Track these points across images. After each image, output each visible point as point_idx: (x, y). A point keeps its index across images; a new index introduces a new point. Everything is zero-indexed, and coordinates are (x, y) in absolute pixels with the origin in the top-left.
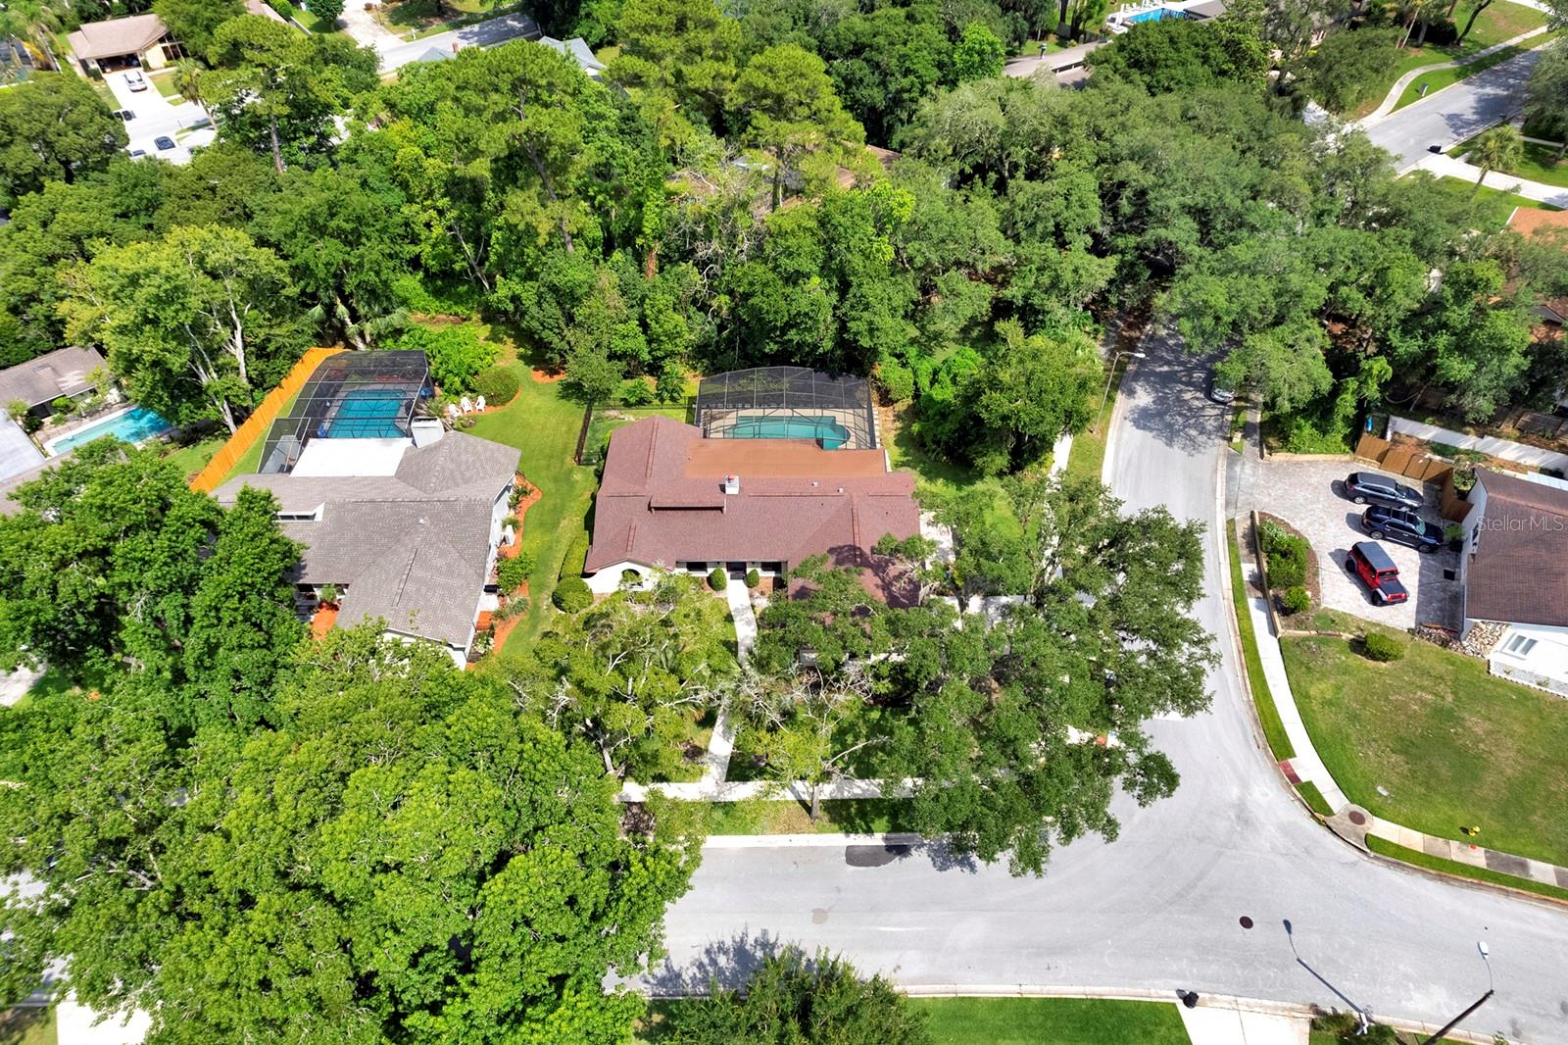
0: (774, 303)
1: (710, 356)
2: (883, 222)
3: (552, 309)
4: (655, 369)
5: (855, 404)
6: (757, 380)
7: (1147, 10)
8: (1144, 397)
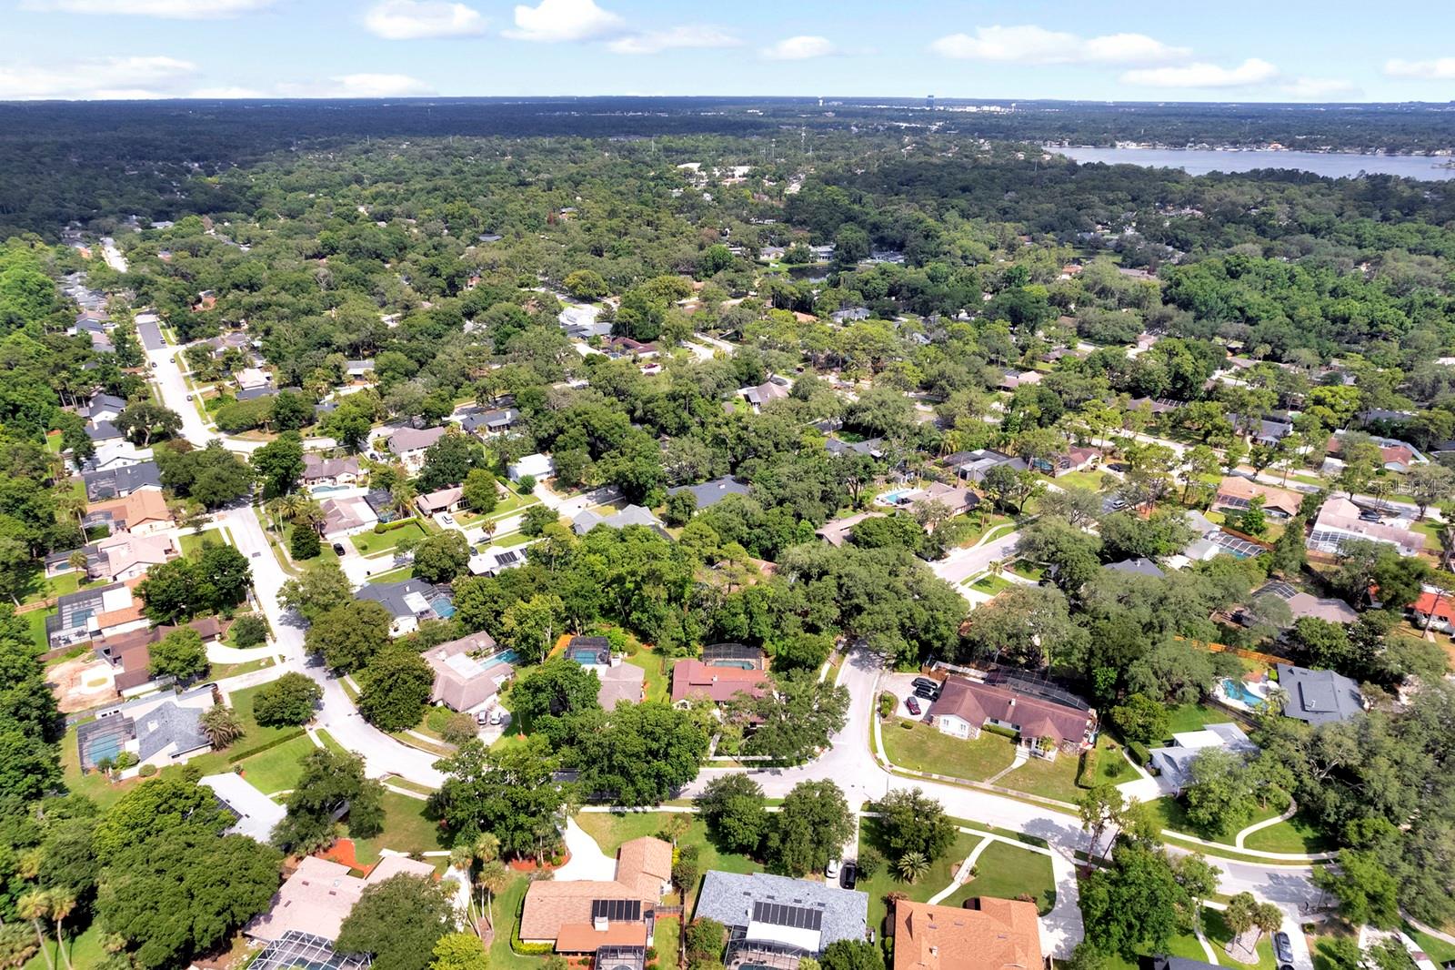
0: (728, 623)
1: (706, 640)
2: (764, 597)
3: (653, 623)
4: (687, 644)
5: (756, 657)
6: (723, 648)
7: (889, 493)
8: (856, 655)
